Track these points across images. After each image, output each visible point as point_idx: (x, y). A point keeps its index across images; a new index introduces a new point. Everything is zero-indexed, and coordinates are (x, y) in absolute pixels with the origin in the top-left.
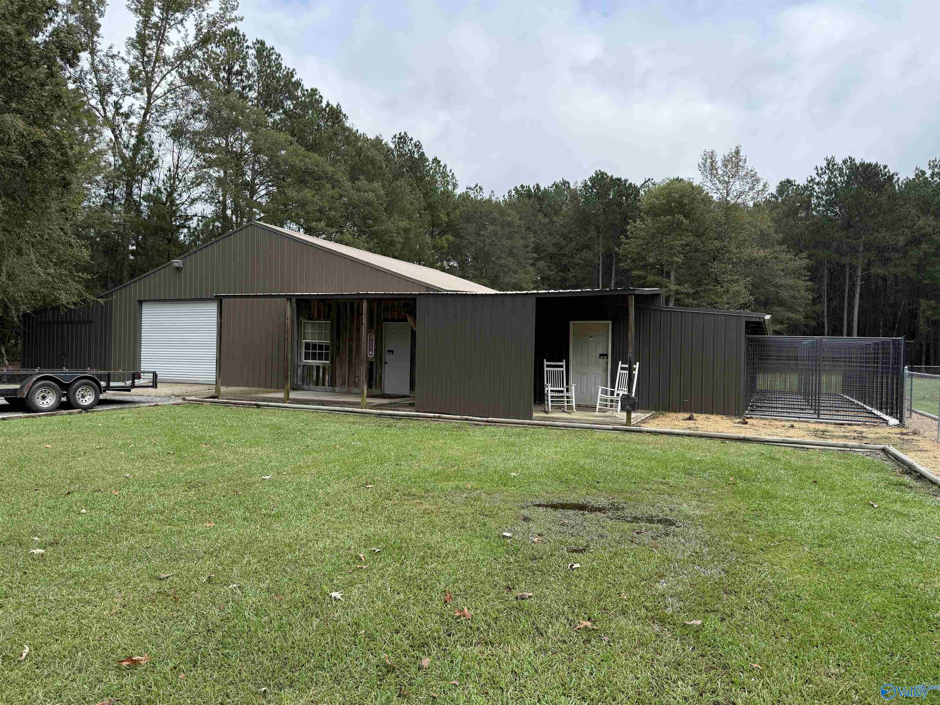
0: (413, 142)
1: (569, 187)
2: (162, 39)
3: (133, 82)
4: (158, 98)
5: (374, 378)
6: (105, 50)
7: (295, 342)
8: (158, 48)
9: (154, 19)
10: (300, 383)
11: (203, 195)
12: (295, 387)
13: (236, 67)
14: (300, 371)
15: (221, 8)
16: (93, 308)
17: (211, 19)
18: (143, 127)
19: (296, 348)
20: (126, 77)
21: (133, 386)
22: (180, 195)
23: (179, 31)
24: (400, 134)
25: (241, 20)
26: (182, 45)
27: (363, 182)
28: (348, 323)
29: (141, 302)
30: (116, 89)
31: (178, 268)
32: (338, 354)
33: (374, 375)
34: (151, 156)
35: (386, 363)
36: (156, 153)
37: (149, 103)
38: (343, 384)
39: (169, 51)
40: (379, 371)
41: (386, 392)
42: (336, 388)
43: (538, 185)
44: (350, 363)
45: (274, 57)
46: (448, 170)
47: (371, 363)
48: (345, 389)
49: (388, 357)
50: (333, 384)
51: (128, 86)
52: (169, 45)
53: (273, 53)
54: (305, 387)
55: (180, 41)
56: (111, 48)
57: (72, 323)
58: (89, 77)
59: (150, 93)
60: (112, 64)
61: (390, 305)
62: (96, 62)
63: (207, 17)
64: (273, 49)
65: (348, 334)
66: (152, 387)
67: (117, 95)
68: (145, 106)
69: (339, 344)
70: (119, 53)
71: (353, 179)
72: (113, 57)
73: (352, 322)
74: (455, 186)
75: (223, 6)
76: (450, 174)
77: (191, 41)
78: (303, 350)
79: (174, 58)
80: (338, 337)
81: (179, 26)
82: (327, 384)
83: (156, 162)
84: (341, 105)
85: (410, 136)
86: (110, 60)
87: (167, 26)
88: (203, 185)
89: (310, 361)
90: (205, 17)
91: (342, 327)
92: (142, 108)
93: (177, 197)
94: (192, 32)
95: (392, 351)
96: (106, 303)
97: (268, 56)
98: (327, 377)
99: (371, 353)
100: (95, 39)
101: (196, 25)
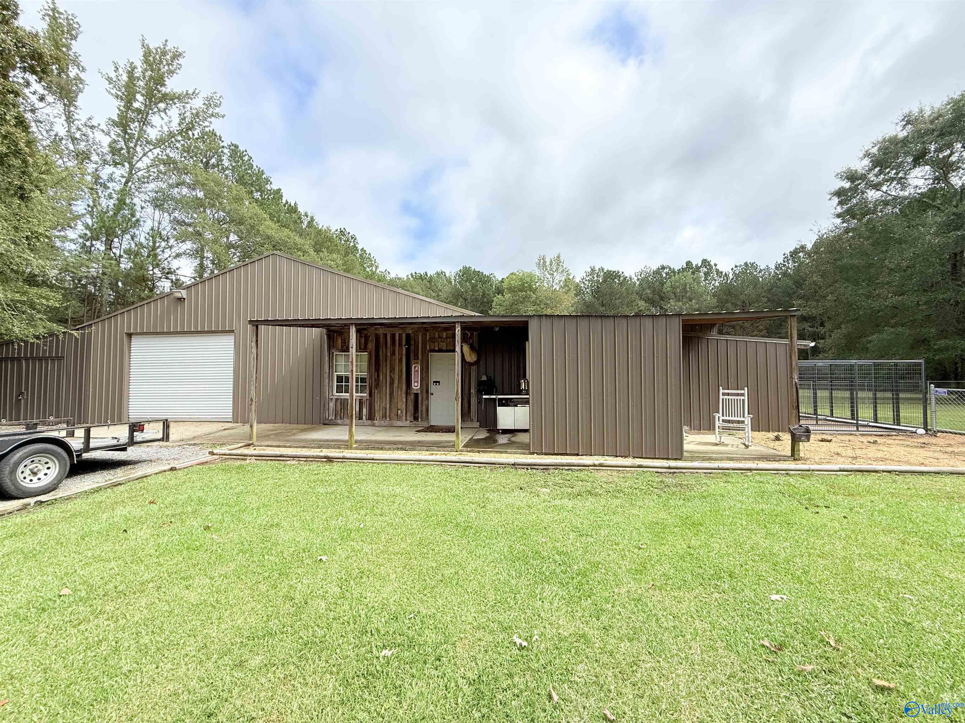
0: (350, 235)
1: (445, 275)
2: (145, 122)
3: (113, 155)
4: (140, 170)
5: (420, 409)
6: (84, 120)
7: (326, 375)
8: (141, 129)
9: (136, 105)
10: (332, 417)
11: (188, 251)
12: (327, 422)
13: (213, 161)
14: (332, 405)
15: (204, 104)
16: (63, 342)
17: (194, 112)
18: (124, 193)
19: (327, 381)
20: (106, 150)
21: (132, 442)
22: (163, 251)
23: (162, 119)
24: (340, 229)
25: (223, 117)
26: (166, 129)
27: (324, 253)
28: (389, 354)
29: (130, 335)
30: (94, 158)
31: (180, 299)
32: (377, 386)
33: (420, 406)
34: (133, 215)
35: (432, 394)
36: (138, 215)
37: (130, 173)
38: (384, 416)
39: (153, 134)
40: (425, 402)
41: (433, 423)
42: (375, 422)
43: (426, 272)
44: (391, 394)
45: (246, 158)
46: (372, 257)
47: (416, 395)
48: (387, 422)
49: (433, 388)
50: (371, 417)
51: (109, 157)
52: (152, 127)
53: (245, 155)
54: (339, 421)
55: (164, 125)
56: (90, 119)
57: (33, 359)
58: (64, 142)
59: (132, 166)
60: (91, 134)
61: (437, 336)
62: (73, 130)
63: (191, 109)
64: (246, 151)
65: (388, 366)
66: (162, 440)
67: (96, 163)
68: (127, 175)
69: (378, 376)
70: (99, 125)
71: (317, 251)
72: (92, 127)
73: (393, 353)
74: (377, 267)
75: (207, 103)
76: (373, 260)
77: (175, 126)
78: (335, 384)
79: (156, 139)
80: (377, 370)
81: (163, 114)
82: (364, 417)
83: (138, 221)
84: (297, 203)
85: (348, 231)
86: (89, 130)
87: (150, 112)
88: (187, 242)
89: (343, 394)
90: (189, 109)
91: (381, 358)
92: (123, 177)
93: (161, 253)
94: (176, 120)
95: (439, 382)
96: (83, 335)
97: (241, 157)
98: (364, 410)
99: (416, 384)
100: (72, 109)
101: (180, 115)
